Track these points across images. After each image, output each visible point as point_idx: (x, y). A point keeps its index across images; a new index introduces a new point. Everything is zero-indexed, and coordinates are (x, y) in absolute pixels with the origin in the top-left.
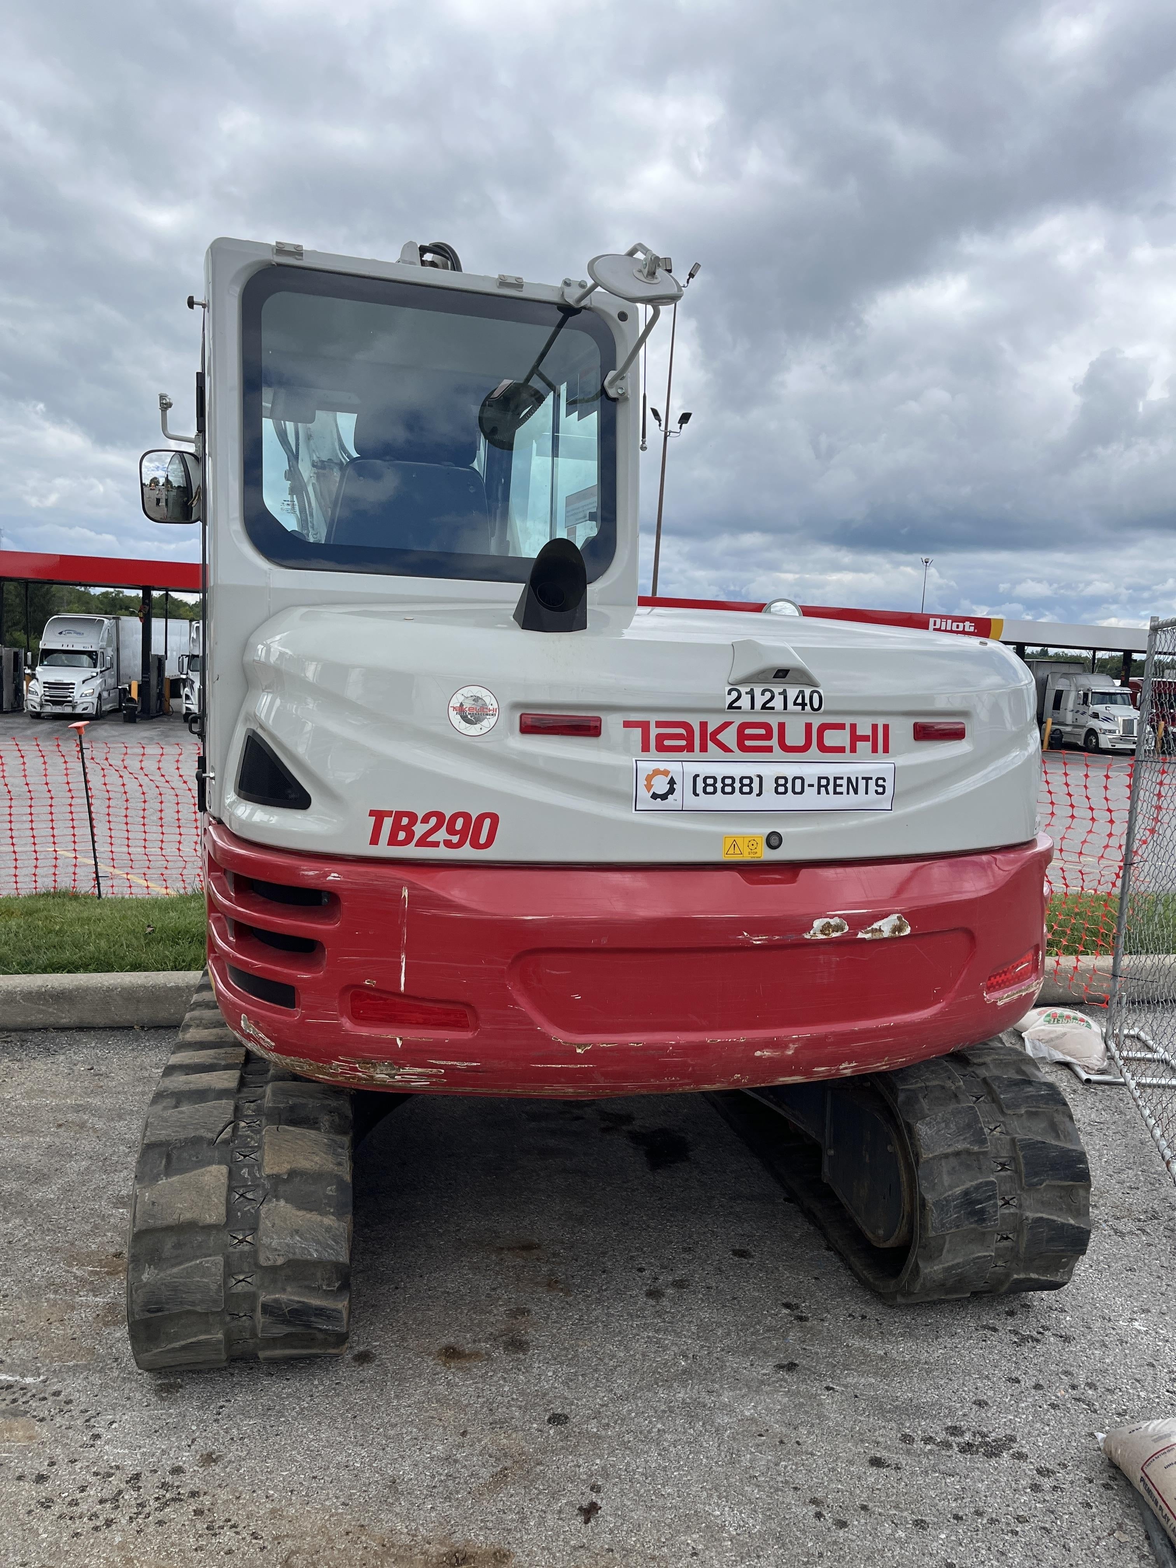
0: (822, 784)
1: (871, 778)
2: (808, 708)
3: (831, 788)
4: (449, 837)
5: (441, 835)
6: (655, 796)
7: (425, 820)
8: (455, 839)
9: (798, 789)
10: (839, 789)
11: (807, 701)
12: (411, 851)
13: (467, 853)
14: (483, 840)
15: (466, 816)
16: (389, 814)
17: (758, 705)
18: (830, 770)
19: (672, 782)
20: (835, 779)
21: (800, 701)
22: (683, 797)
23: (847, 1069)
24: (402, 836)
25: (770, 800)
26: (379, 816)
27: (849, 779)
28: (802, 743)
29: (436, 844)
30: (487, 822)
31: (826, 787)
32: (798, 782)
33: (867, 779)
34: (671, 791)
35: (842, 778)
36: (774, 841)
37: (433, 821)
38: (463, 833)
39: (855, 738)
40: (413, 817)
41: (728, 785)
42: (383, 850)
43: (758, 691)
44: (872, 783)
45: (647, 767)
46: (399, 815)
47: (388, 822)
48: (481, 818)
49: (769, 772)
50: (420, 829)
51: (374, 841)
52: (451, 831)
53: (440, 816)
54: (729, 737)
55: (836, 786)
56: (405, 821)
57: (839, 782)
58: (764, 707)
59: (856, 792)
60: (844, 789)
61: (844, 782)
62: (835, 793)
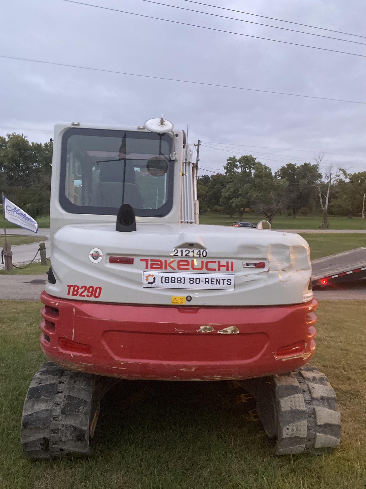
0: (206, 281)
1: (225, 279)
2: (202, 256)
3: (210, 282)
4: (88, 294)
5: (86, 293)
6: (149, 283)
7: (82, 288)
8: (89, 294)
9: (198, 282)
10: (213, 283)
11: (201, 254)
12: (78, 298)
13: (92, 299)
14: (97, 295)
15: (93, 287)
16: (72, 286)
17: (184, 255)
18: (210, 276)
19: (154, 279)
20: (212, 279)
21: (199, 254)
22: (158, 283)
23: (217, 378)
24: (75, 293)
25: (187, 285)
26: (70, 286)
27: (217, 280)
28: (200, 267)
29: (84, 296)
30: (98, 290)
31: (208, 282)
32: (198, 280)
33: (224, 280)
34: (154, 281)
35: (214, 279)
36: (189, 299)
37: (84, 288)
38: (92, 293)
39: (220, 266)
40: (78, 287)
41: (173, 280)
42: (71, 297)
43: (184, 251)
44: (226, 281)
45: (147, 273)
46: (75, 286)
47: (72, 288)
48: (97, 288)
49: (188, 276)
50: (80, 291)
51: (69, 294)
52: (89, 292)
53: (85, 287)
54: (174, 265)
55: (212, 281)
56: (76, 288)
57: (213, 280)
58: (186, 256)
59: (219, 283)
60: (215, 283)
61: (215, 280)
62: (211, 284)
